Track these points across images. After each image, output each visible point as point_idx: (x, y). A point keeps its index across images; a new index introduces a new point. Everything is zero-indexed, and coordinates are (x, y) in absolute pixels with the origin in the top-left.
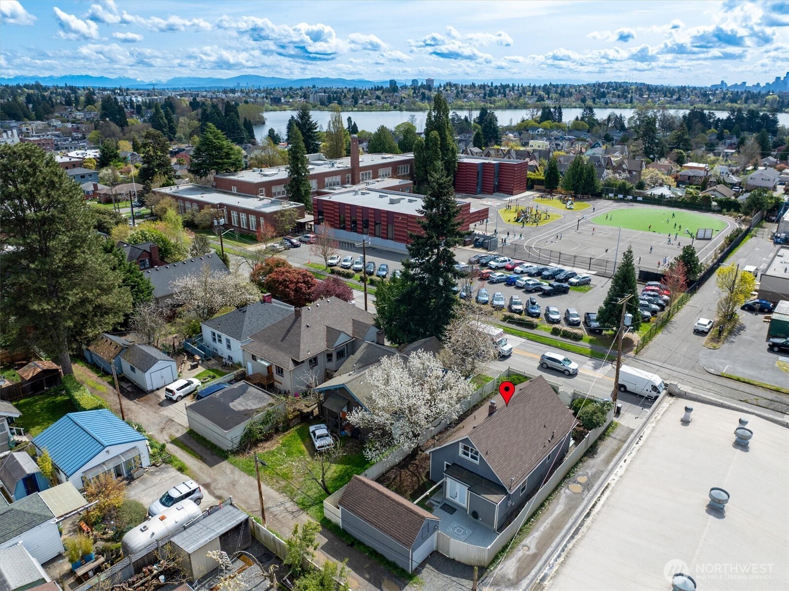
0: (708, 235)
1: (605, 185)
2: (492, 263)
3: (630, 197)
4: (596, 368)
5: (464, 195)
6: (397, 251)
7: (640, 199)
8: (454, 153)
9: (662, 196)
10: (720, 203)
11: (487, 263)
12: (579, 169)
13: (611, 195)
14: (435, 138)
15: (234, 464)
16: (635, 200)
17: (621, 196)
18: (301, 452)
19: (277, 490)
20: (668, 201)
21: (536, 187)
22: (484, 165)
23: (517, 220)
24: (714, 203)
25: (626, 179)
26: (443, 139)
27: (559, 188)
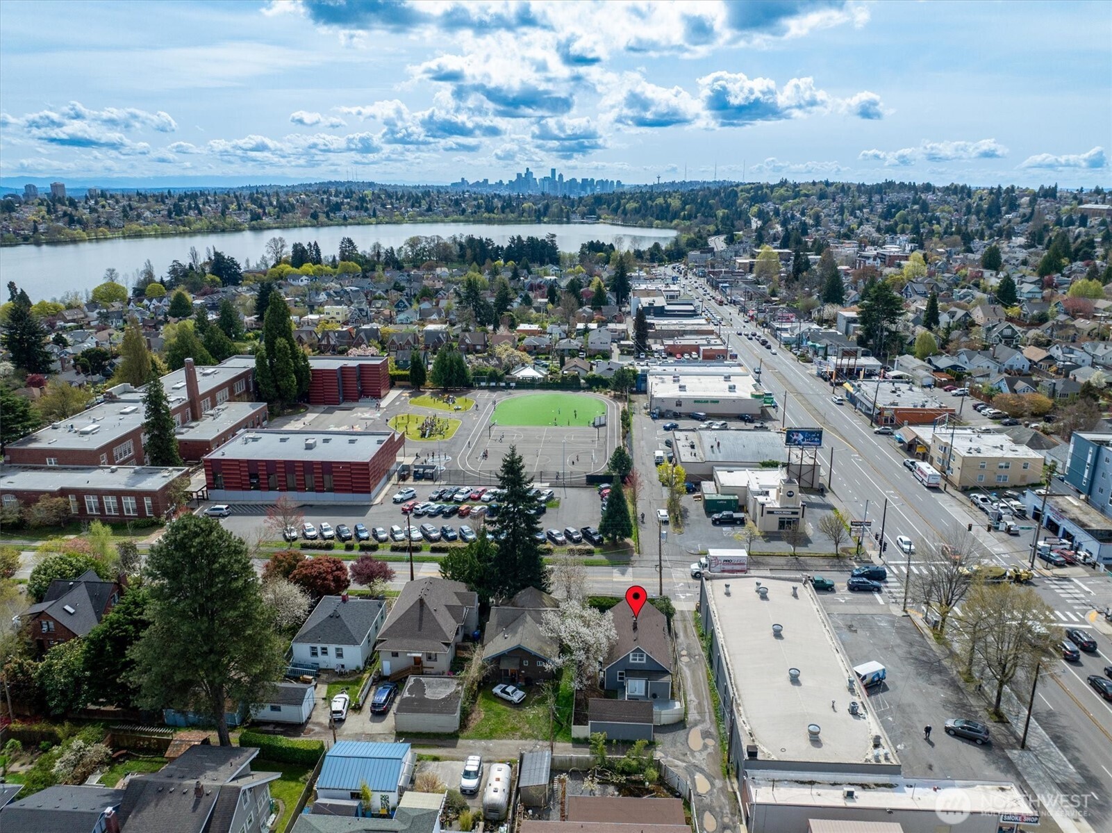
0: (603, 422)
1: (474, 374)
2: (456, 496)
3: (503, 384)
4: (623, 573)
5: (326, 407)
6: (343, 503)
7: (513, 384)
8: (305, 358)
9: (533, 379)
10: (587, 380)
11: (452, 497)
12: (448, 362)
13: (483, 384)
14: (285, 347)
15: (468, 738)
16: (508, 387)
17: (493, 384)
18: (504, 710)
19: (521, 739)
20: (541, 384)
21: (397, 383)
22: (342, 369)
23: (423, 435)
24: (582, 381)
25: (496, 366)
26: (292, 346)
27: (428, 383)
